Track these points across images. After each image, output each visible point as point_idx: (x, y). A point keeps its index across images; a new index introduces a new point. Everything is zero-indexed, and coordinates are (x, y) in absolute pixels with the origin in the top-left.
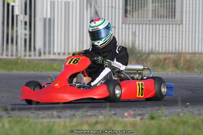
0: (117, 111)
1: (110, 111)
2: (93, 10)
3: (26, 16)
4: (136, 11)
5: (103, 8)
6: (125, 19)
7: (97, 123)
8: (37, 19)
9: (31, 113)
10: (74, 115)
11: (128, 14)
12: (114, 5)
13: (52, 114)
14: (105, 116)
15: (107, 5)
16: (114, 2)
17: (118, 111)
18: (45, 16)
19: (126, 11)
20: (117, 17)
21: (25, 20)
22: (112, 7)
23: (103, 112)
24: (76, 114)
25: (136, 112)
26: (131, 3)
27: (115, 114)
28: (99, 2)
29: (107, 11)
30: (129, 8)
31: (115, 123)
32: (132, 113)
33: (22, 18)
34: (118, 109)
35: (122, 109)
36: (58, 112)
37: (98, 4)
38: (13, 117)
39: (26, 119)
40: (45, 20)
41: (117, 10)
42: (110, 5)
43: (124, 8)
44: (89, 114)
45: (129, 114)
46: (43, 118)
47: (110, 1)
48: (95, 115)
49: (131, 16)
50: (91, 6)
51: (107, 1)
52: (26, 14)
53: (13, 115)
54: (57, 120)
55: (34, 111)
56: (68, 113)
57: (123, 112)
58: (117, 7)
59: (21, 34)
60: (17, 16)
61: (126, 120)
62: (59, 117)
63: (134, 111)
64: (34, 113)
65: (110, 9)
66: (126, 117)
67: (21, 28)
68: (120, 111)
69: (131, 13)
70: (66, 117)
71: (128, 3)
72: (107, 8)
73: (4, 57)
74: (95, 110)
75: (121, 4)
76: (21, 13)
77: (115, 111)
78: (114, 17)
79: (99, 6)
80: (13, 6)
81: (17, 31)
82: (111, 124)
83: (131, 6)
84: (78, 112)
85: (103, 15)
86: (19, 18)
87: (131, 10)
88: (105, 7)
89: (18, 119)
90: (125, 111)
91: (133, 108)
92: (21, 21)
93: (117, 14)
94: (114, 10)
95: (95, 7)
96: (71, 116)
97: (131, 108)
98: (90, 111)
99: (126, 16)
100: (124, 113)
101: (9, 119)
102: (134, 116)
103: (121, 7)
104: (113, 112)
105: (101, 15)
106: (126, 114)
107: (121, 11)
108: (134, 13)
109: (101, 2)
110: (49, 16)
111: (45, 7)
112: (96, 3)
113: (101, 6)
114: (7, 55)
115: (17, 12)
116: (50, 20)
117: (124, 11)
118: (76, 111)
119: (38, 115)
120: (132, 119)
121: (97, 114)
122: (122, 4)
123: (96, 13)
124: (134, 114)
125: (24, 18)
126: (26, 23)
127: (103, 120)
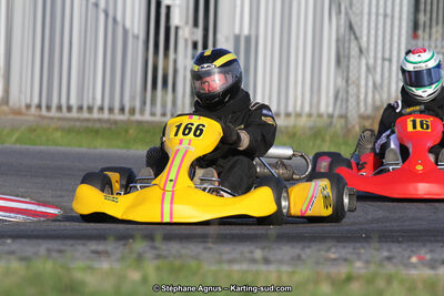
0: (394, 250)
1: (378, 250)
2: (342, 22)
3: (195, 30)
4: (437, 24)
5: (366, 17)
6: (413, 42)
7: (349, 279)
8: (219, 36)
9: (205, 248)
10: (299, 257)
11: (420, 32)
12: (389, 11)
13: (252, 252)
14: (367, 262)
15: (374, 10)
16: (389, 3)
17: (396, 249)
18: (237, 31)
19: (416, 26)
20: (396, 38)
21: (195, 39)
22: (385, 16)
23: (362, 251)
24: (304, 256)
25: (436, 256)
26: (428, 8)
27: (389, 259)
28: (356, 4)
29: (373, 25)
30: (422, 18)
31: (389, 279)
32: (428, 257)
33: (187, 33)
34: (397, 244)
35: (404, 246)
36: (263, 248)
37: (354, 8)
38: (166, 257)
39: (193, 264)
40: (237, 38)
41: (396, 23)
42: (381, 11)
43: (412, 17)
44: (333, 256)
45: (421, 259)
46: (231, 261)
47: (382, 3)
48: (346, 260)
49: (427, 36)
50: (339, 12)
51: (374, 2)
52: (196, 24)
53: (165, 253)
54: (263, 268)
55: (210, 245)
56: (287, 251)
57: (406, 254)
58: (397, 15)
59: (185, 69)
60: (177, 28)
61: (413, 272)
62: (267, 261)
63: (431, 251)
64: (210, 248)
65: (381, 18)
66: (414, 266)
67: (186, 56)
68: (400, 250)
69: (427, 30)
70: (281, 262)
71: (422, 7)
72: (373, 17)
73: (147, 117)
74: (345, 247)
75: (405, 9)
76: (187, 23)
77: (389, 250)
78: (388, 37)
79: (358, 12)
80: (168, 7)
81: (175, 61)
82: (381, 283)
83: (428, 15)
84: (308, 251)
85: (365, 32)
86: (180, 33)
87: (428, 23)
88: (369, 14)
89: (177, 263)
90: (412, 251)
91: (429, 245)
92: (186, 40)
93: (396, 31)
94: (389, 21)
95: (347, 14)
96: (292, 259)
97: (424, 245)
98: (333, 250)
99: (415, 36)
100: (409, 257)
101: (156, 262)
102: (433, 265)
103: (405, 16)
104: (386, 254)
105: (361, 32)
106: (414, 260)
107: (404, 24)
108: (434, 30)
109: (362, 5)
110: (246, 32)
111: (238, 10)
112: (351, 5)
113: (362, 13)
114: (153, 114)
115: (176, 20)
116: (248, 39)
117: (411, 24)
118: (303, 249)
119: (221, 254)
120: (428, 272)
121: (349, 256)
122: (408, 10)
123: (351, 27)
124: (432, 260)
125: (192, 33)
126: (195, 45)
127: (363, 271)
